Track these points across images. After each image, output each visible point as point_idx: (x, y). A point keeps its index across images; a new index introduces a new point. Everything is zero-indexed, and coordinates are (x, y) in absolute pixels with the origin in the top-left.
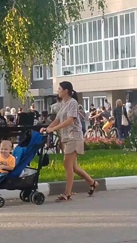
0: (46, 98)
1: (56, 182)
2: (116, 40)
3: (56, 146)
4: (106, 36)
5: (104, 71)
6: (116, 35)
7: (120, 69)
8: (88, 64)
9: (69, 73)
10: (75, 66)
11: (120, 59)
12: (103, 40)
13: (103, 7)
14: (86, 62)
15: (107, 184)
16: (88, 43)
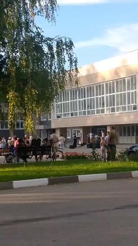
0: (47, 130)
1: (52, 178)
2: (85, 100)
3: (52, 157)
4: (79, 98)
5: (78, 116)
6: (85, 97)
7: (87, 115)
8: (70, 112)
9: (60, 117)
10: (63, 113)
11: (86, 110)
12: (78, 100)
13: (77, 83)
14: (69, 111)
15: (79, 178)
16: (70, 101)
